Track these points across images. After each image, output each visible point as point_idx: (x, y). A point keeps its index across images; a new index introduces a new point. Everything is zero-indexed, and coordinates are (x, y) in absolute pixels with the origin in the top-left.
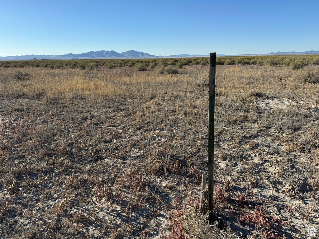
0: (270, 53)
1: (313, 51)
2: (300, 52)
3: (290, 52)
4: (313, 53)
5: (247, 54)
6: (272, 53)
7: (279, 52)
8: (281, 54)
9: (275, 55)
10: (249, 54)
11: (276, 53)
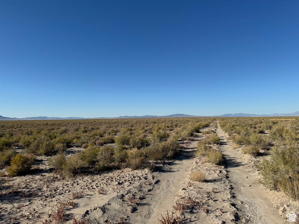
0: (119, 117)
1: (147, 116)
2: (139, 116)
3: (133, 117)
4: (148, 117)
5: (102, 118)
6: (121, 117)
7: (126, 116)
8: (127, 118)
9: (123, 118)
10: (104, 118)
11: (124, 117)
